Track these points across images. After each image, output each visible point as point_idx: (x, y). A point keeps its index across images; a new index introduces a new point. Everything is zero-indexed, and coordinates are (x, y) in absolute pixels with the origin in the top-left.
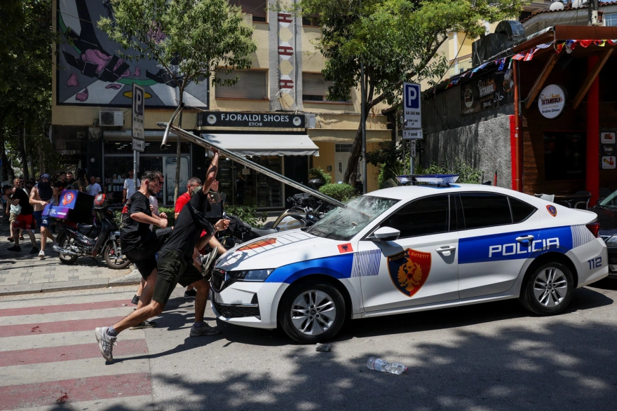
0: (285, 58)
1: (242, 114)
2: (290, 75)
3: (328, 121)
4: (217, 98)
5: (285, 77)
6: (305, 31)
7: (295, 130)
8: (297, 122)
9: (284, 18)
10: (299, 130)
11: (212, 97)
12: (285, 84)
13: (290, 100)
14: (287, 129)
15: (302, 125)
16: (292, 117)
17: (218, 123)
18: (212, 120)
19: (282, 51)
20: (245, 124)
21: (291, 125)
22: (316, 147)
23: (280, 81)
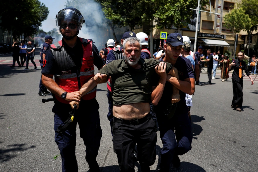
0: (218, 18)
1: (209, 34)
2: (219, 23)
3: (228, 37)
4: (202, 29)
5: (218, 24)
6: (224, 11)
7: (222, 39)
8: (222, 37)
9: (219, 7)
10: (223, 39)
11: (201, 29)
12: (218, 26)
13: (218, 31)
14: (220, 39)
15: (224, 38)
16: (221, 36)
17: (205, 36)
18: (204, 35)
19: (218, 16)
20: (211, 37)
21: (221, 38)
22: (229, 45)
23: (217, 25)
